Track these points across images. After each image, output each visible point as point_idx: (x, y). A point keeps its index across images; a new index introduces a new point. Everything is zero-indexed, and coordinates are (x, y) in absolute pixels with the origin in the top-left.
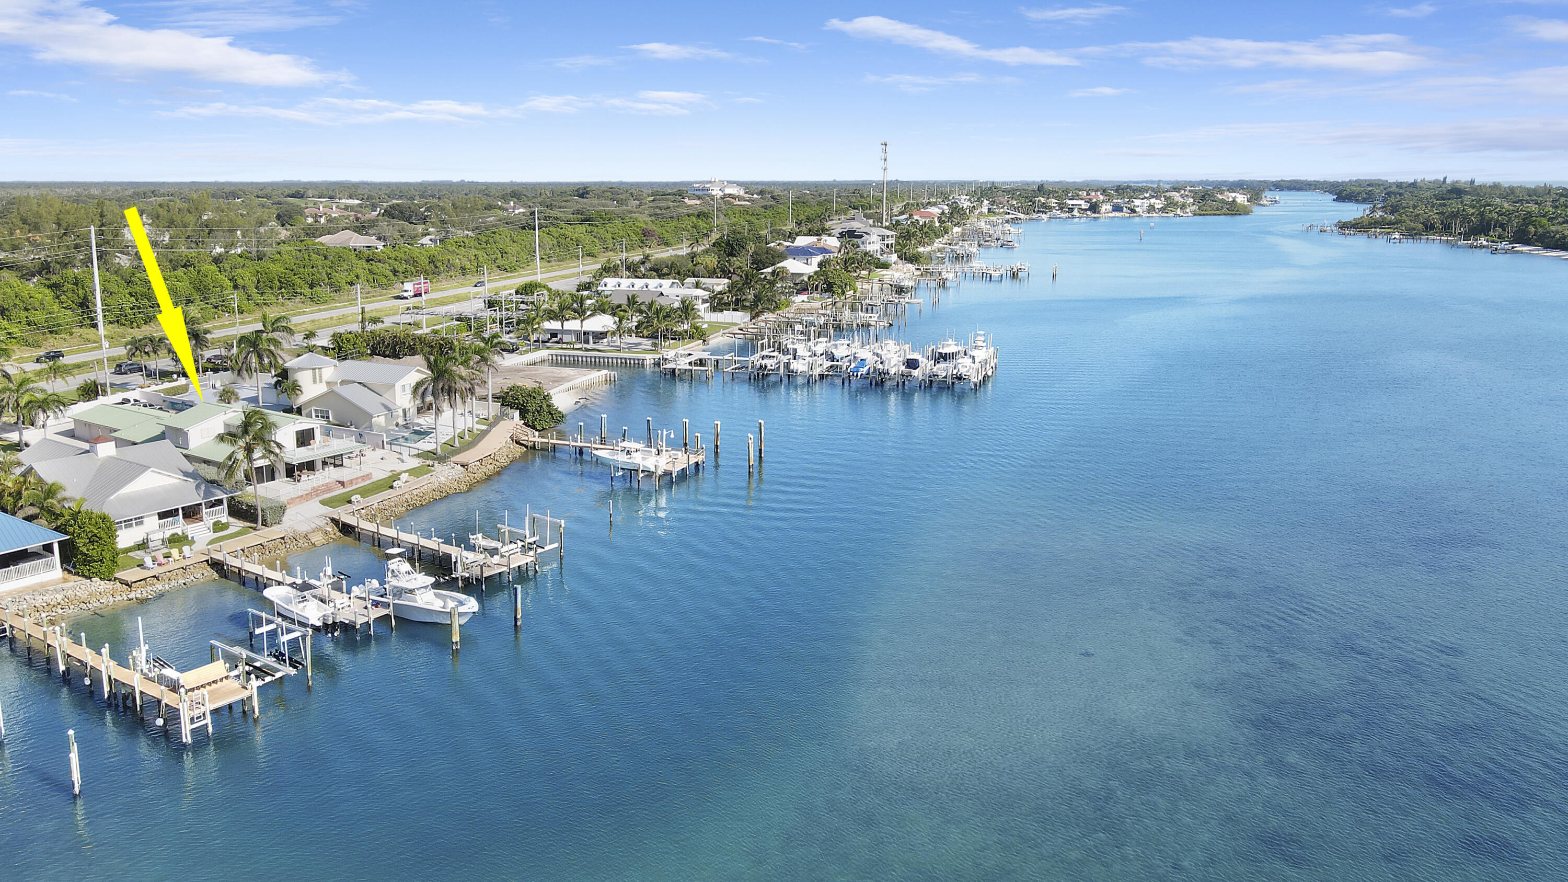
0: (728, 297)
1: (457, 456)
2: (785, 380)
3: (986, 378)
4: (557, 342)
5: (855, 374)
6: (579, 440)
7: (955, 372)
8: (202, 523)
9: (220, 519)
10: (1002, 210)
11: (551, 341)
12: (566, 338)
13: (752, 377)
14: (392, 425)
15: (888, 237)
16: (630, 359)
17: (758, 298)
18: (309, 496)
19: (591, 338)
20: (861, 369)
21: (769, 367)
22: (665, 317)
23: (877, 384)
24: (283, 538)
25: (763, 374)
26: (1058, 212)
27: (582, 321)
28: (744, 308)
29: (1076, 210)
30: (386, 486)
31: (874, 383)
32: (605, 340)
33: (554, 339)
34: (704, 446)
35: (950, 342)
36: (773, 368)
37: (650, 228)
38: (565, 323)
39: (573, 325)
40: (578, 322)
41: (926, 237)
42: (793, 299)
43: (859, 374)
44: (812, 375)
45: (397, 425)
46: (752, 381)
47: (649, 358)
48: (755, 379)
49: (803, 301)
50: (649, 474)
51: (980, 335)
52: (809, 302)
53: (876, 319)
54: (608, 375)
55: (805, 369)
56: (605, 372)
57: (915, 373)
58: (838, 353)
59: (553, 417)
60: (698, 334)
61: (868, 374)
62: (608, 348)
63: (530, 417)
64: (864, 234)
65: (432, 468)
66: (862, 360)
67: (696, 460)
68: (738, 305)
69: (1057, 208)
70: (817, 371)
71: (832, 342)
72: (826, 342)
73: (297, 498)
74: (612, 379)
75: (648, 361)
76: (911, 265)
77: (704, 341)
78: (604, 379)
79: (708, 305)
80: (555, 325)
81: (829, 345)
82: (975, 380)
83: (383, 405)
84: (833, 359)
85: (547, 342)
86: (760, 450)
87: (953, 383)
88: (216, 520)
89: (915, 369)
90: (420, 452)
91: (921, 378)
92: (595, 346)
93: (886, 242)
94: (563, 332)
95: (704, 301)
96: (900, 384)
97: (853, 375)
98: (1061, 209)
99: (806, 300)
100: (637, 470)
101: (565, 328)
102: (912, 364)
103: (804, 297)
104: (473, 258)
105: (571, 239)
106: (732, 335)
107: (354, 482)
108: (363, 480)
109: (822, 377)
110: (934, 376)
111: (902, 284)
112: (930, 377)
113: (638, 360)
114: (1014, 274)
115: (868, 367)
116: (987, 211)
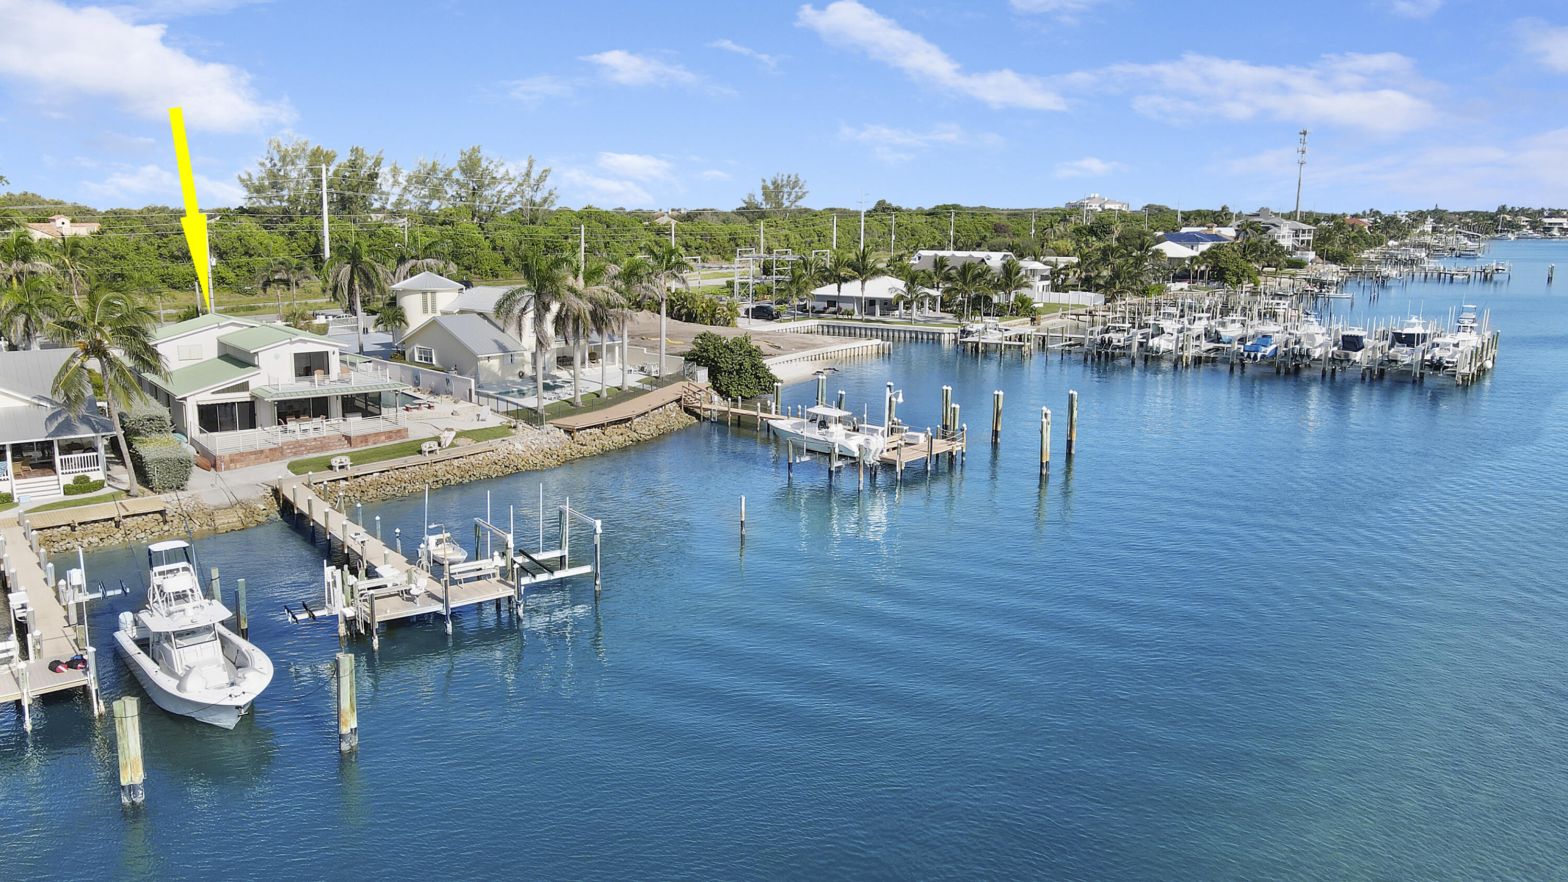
0: (1075, 272)
1: (566, 419)
2: (1139, 363)
3: (1482, 370)
4: (835, 313)
5: (1252, 355)
6: (774, 411)
7: (1428, 357)
8: (55, 477)
9: (87, 474)
10: (1450, 229)
11: (828, 311)
12: (845, 306)
13: (1089, 358)
14: (514, 375)
15: (1304, 232)
16: (922, 333)
17: (1116, 275)
18: (278, 453)
19: (877, 307)
20: (1263, 349)
21: (1115, 342)
22: (974, 279)
23: (1287, 372)
24: (162, 513)
25: (1107, 353)
26: (1531, 232)
27: (863, 282)
28: (1098, 288)
29: (1556, 229)
30: (414, 450)
31: (1283, 371)
32: (897, 312)
33: (832, 309)
34: (964, 425)
35: (1414, 320)
36: (1121, 344)
37: (1003, 223)
38: (843, 285)
39: (851, 289)
40: (858, 283)
41: (1354, 243)
42: (1169, 285)
43: (1259, 355)
44: (1182, 356)
45: (521, 375)
46: (1089, 362)
47: (948, 334)
48: (1093, 360)
49: (1182, 289)
50: (854, 463)
51: (1470, 310)
52: (1191, 291)
53: (1286, 306)
54: (881, 347)
55: (1172, 346)
56: (879, 341)
57: (1357, 356)
58: (1226, 333)
59: (760, 382)
60: (1024, 308)
61: (1272, 357)
62: (899, 320)
63: (723, 379)
64: (1272, 226)
65: (513, 431)
66: (1264, 336)
67: (950, 448)
68: (1088, 284)
69: (1528, 227)
70: (1190, 353)
71: (1218, 319)
72: (1208, 318)
73: (251, 453)
74: (886, 352)
75: (946, 335)
76: (1334, 266)
77: (1033, 320)
78: (875, 351)
79: (1048, 282)
80: (830, 290)
81: (1213, 323)
82: (1466, 370)
83: (496, 342)
84: (1218, 339)
85: (823, 312)
86: (1070, 443)
87: (1422, 375)
88: (81, 474)
89: (1357, 350)
90: (519, 408)
91: (1364, 366)
92: (882, 318)
93: (1301, 238)
94: (840, 298)
95: (1044, 278)
96: (1328, 375)
97: (1249, 356)
98: (1534, 228)
99: (1186, 288)
100: (829, 455)
101: (841, 294)
102: (1353, 343)
103: (1185, 285)
104: (783, 238)
105: (906, 228)
106: (1074, 317)
107: (371, 440)
108: (390, 437)
109: (1198, 360)
110: (1390, 361)
111: (1323, 278)
112: (1381, 364)
113: (933, 333)
114: (1486, 276)
115: (1274, 346)
116: (1430, 230)
